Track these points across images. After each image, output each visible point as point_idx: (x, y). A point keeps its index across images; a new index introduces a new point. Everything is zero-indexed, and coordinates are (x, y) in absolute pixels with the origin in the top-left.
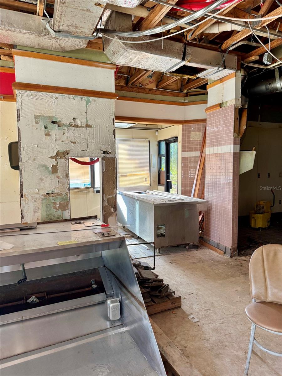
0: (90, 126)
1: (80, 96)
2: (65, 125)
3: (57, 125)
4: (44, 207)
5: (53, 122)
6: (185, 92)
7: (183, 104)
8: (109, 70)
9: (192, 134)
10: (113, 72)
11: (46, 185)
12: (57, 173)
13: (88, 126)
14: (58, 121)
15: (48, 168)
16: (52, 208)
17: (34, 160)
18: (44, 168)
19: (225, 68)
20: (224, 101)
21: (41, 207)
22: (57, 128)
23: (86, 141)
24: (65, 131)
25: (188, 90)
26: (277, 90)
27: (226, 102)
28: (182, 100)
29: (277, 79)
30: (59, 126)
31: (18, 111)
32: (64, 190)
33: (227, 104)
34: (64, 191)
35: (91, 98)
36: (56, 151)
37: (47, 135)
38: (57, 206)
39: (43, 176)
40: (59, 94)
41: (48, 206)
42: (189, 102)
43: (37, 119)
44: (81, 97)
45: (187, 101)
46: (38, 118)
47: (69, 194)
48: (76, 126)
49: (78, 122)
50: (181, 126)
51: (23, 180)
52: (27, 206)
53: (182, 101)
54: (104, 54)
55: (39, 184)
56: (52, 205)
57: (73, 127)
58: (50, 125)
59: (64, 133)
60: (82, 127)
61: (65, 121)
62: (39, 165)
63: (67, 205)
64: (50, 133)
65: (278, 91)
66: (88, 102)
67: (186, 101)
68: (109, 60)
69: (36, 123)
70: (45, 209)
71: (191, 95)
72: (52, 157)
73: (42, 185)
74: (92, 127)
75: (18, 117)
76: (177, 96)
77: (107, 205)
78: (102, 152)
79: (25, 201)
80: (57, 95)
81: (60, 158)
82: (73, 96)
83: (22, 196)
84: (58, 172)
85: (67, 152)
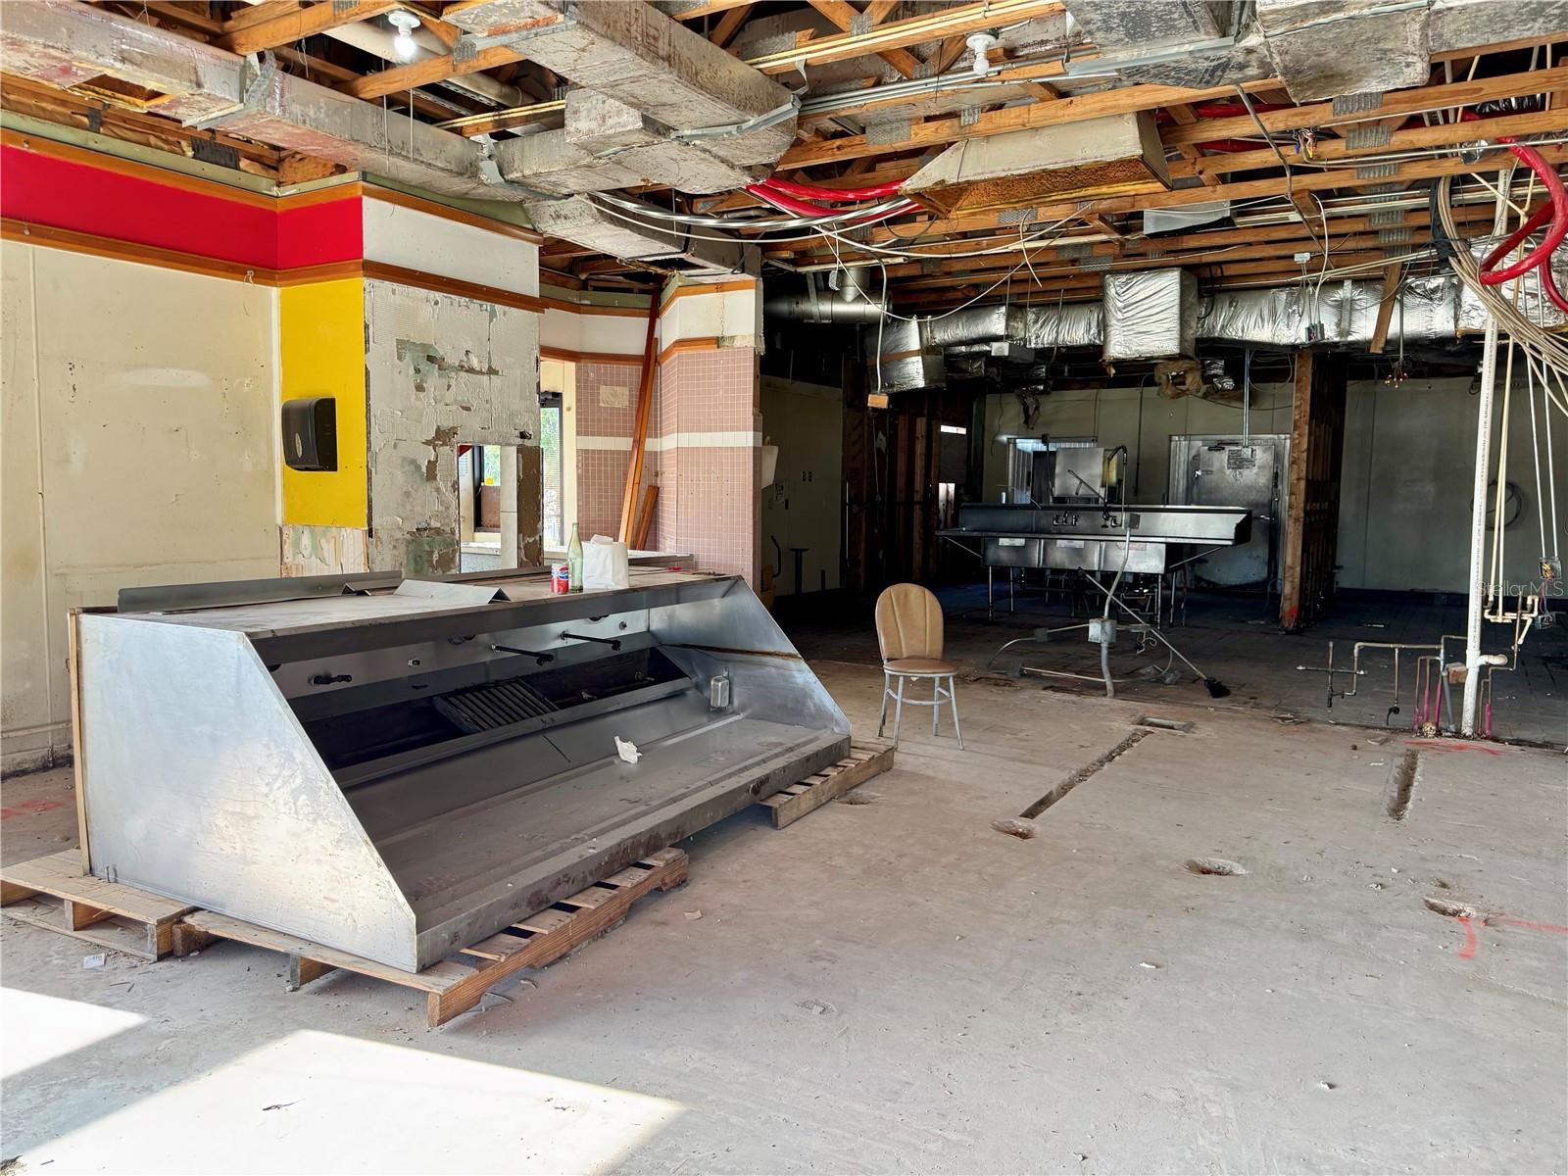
0: (496, 373)
1: (478, 301)
2: (452, 368)
3: (437, 366)
4: (412, 562)
5: (430, 359)
6: (583, 277)
7: (576, 308)
8: (529, 244)
9: (605, 391)
10: (536, 248)
11: (416, 509)
12: (436, 479)
13: (492, 371)
14: (438, 357)
15: (418, 467)
16: (426, 564)
17: (395, 446)
18: (412, 467)
19: (743, 272)
20: (727, 334)
21: (405, 561)
22: (437, 374)
23: (488, 406)
24: (453, 382)
25: (591, 274)
26: (812, 318)
27: (732, 338)
28: (573, 296)
29: (811, 296)
30: (440, 368)
31: (366, 327)
32: (447, 521)
33: (735, 343)
34: (447, 525)
35: (498, 307)
36: (435, 427)
37: (420, 388)
38: (435, 559)
39: (409, 486)
40: (442, 294)
41: (418, 559)
42: (591, 305)
43: (401, 349)
44: (481, 302)
45: (588, 302)
46: (402, 345)
47: (457, 532)
48: (471, 370)
49: (475, 363)
50: (571, 366)
51: (373, 495)
52: (380, 557)
53: (576, 300)
54: (522, 207)
55: (403, 505)
56: (425, 557)
57: (466, 371)
58: (425, 366)
59: (449, 386)
60: (480, 373)
61: (452, 359)
62: (404, 459)
63: (454, 557)
64: (425, 385)
65: (812, 321)
66: (493, 315)
67: (583, 302)
68: (529, 221)
69: (400, 358)
70: (412, 568)
71: (596, 289)
72: (427, 443)
73: (408, 507)
74: (500, 373)
75: (367, 342)
76: (564, 286)
77: (525, 559)
78: (517, 433)
79: (377, 547)
80: (438, 295)
81: (442, 445)
82: (467, 300)
83: (370, 533)
84: (438, 477)
85: (453, 431)
